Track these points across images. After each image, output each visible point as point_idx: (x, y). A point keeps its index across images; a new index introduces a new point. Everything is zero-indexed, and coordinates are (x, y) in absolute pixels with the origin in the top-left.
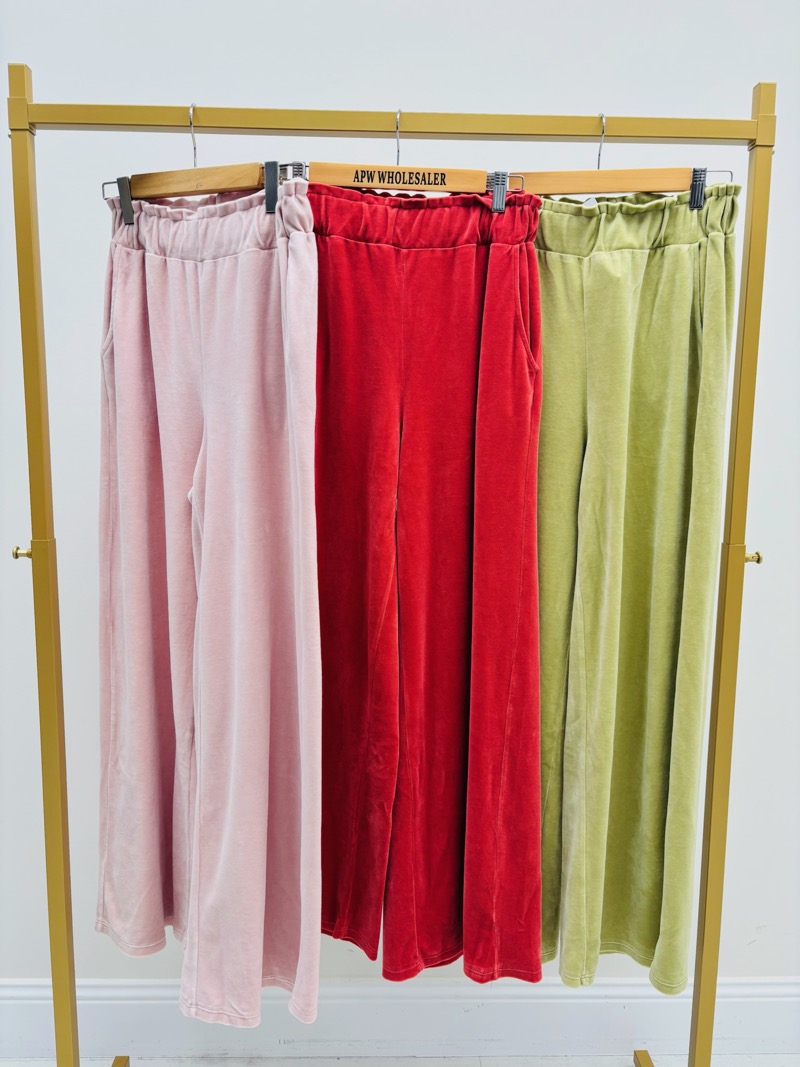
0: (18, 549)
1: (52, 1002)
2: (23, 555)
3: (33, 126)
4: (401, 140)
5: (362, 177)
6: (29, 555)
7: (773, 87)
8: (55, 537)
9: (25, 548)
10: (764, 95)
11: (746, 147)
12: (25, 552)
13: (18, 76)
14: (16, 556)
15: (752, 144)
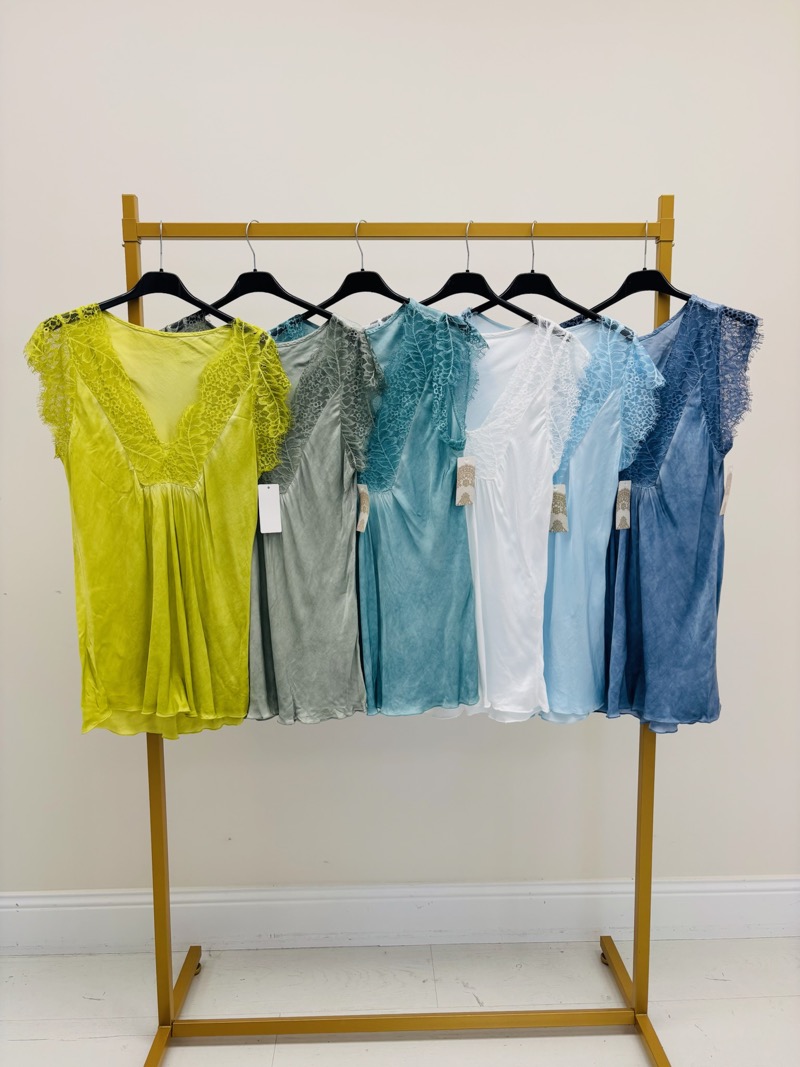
1: (152, 906)
3: (140, 237)
7: (672, 197)
10: (666, 204)
11: (654, 241)
13: (129, 203)
15: (657, 238)
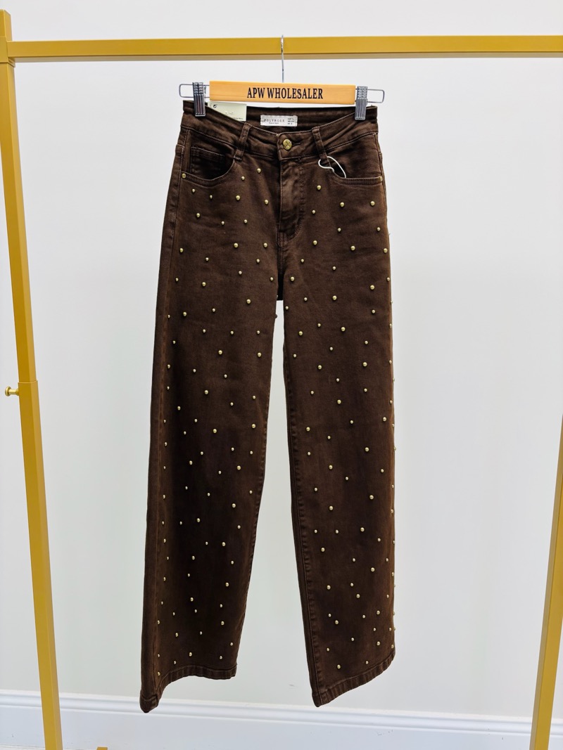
0: (9, 388)
2: (13, 393)
3: (13, 60)
4: (286, 61)
5: (254, 94)
6: (17, 393)
8: (37, 379)
9: (15, 388)
12: (14, 391)
14: (8, 394)
